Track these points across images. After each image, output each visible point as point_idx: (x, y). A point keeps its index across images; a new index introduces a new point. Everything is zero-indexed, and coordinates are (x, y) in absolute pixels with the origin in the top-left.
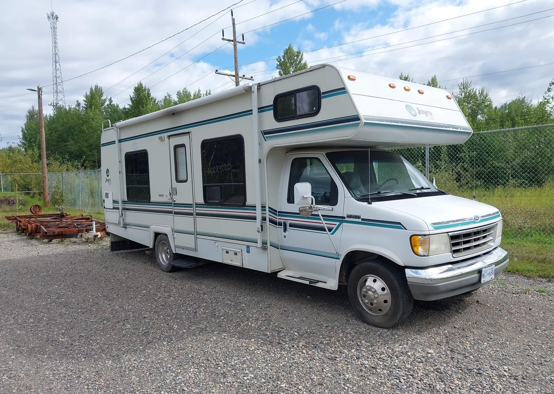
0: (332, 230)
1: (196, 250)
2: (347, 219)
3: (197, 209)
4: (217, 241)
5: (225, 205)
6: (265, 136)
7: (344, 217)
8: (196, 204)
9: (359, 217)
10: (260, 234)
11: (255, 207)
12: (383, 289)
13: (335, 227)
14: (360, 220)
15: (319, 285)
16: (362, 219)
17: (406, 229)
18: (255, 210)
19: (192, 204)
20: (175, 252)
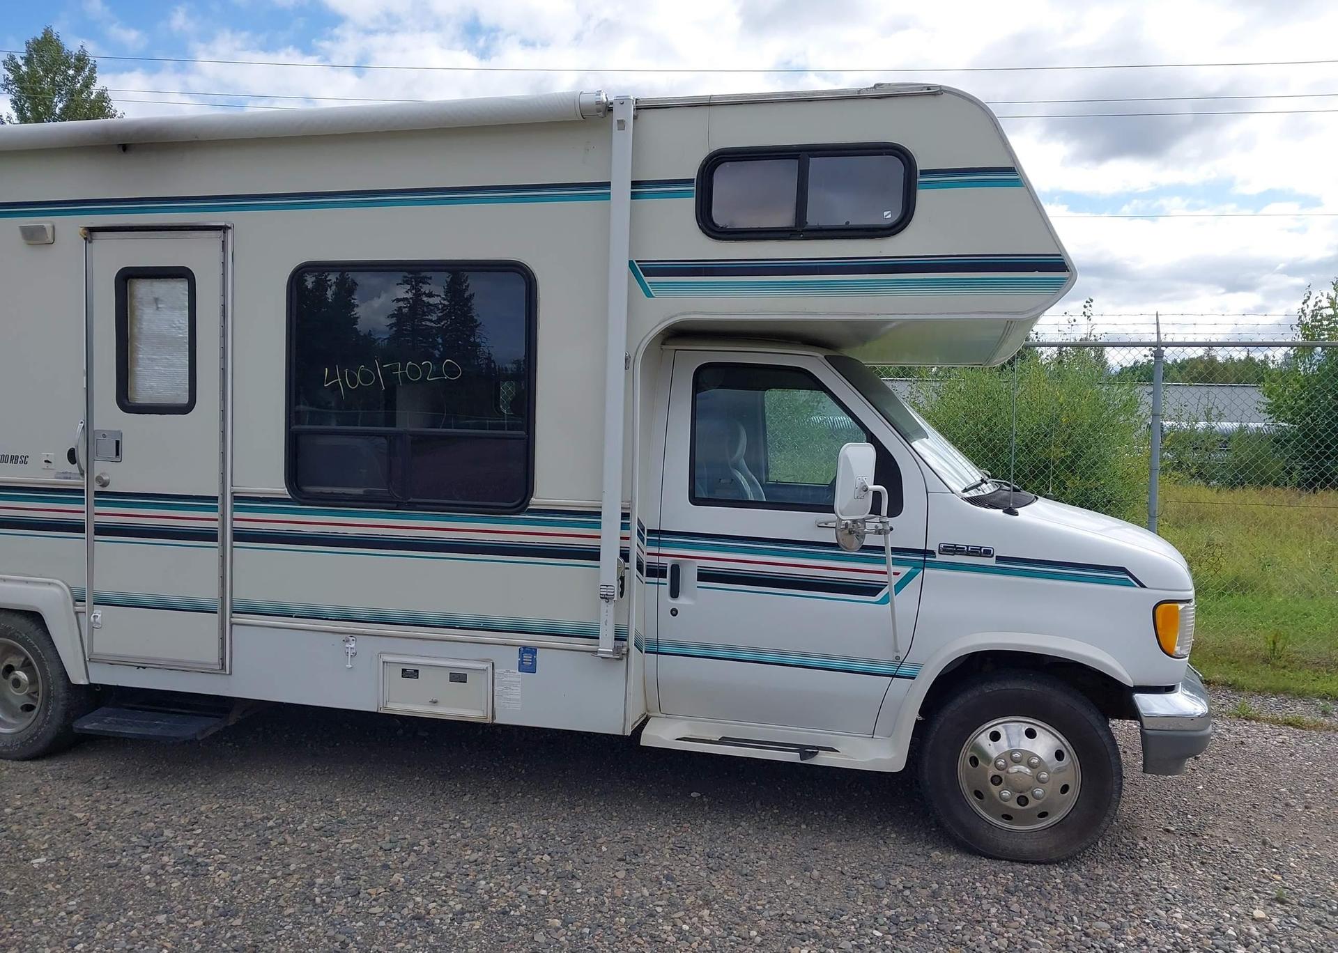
0: (881, 590)
1: (223, 667)
2: (940, 558)
3: (237, 515)
4: (352, 634)
5: (413, 506)
6: (647, 280)
7: (926, 552)
8: (236, 499)
9: (987, 553)
10: (611, 606)
11: (599, 514)
12: (1059, 755)
13: (895, 580)
14: (991, 562)
15: (824, 759)
16: (999, 559)
17: (1143, 586)
18: (598, 526)
19: (215, 499)
20: (83, 682)
